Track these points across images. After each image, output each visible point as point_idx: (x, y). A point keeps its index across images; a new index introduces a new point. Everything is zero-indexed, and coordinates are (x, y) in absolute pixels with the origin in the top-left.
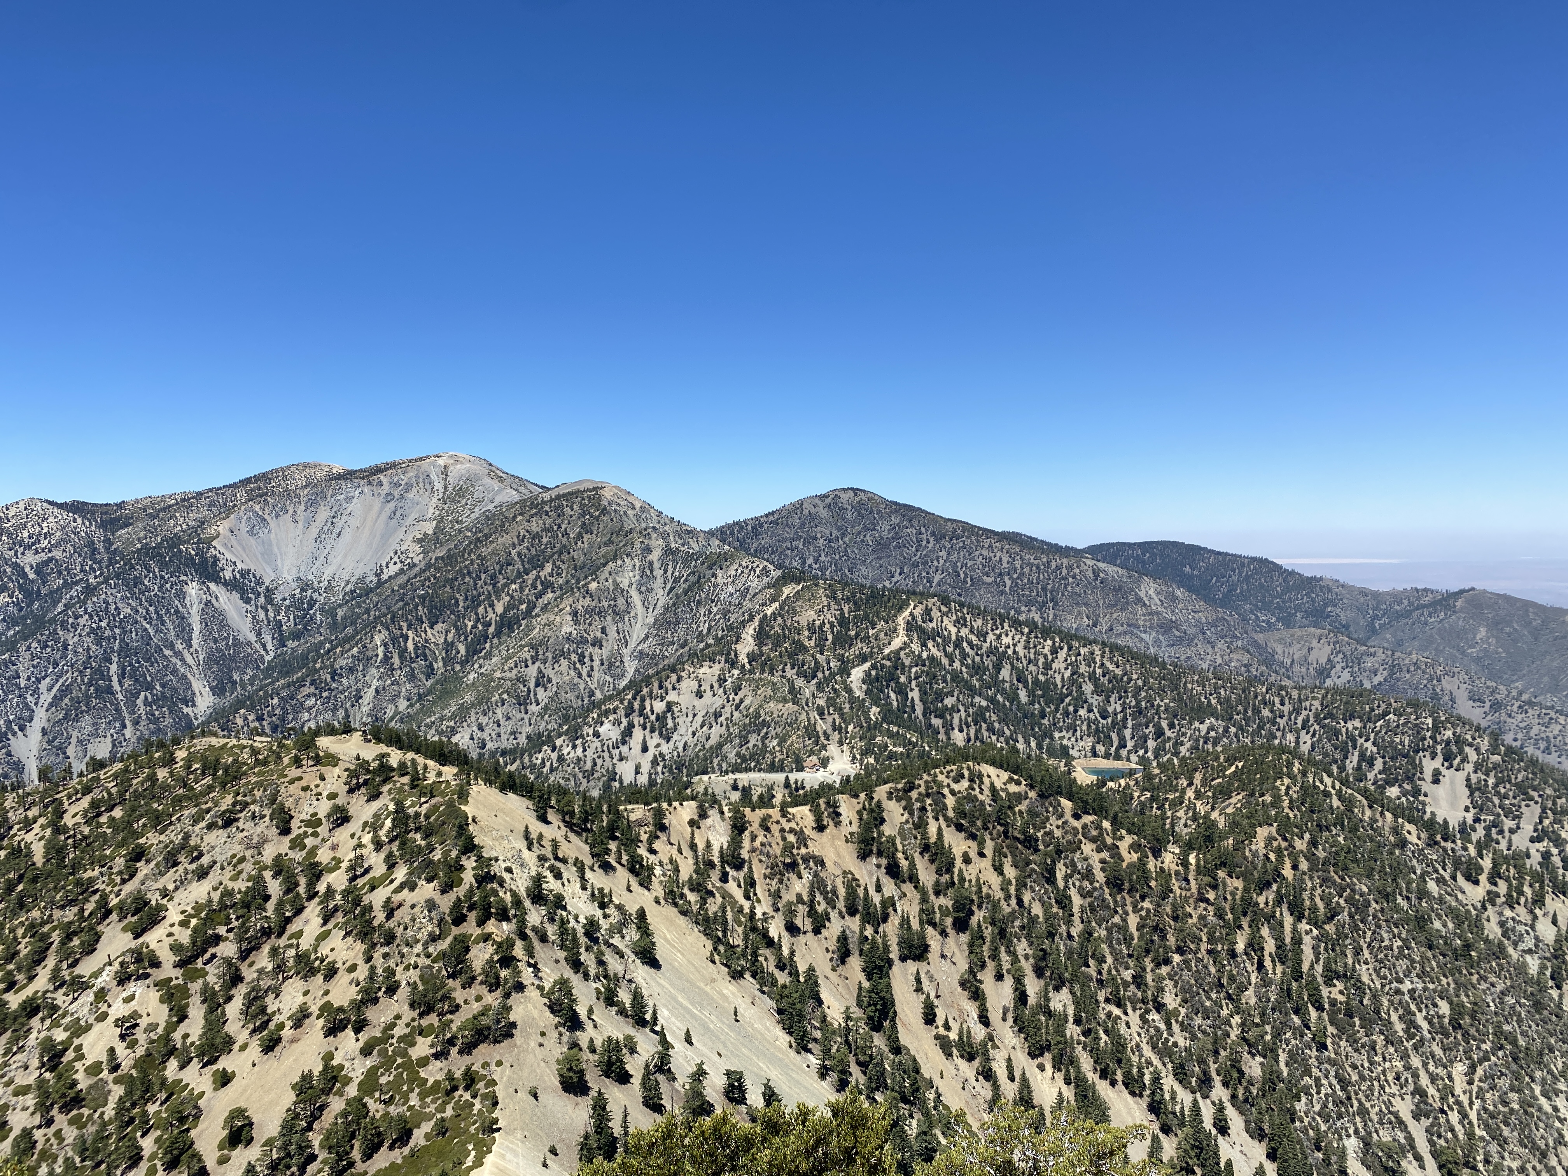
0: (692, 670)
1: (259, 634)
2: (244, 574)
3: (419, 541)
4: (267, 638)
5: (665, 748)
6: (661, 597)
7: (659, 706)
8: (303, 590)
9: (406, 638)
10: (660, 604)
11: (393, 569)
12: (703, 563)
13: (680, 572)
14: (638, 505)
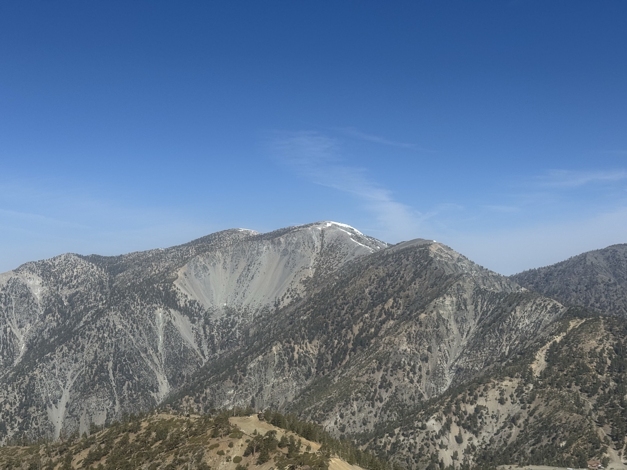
0: (496, 382)
1: (200, 345)
2: (192, 303)
3: (304, 282)
4: (205, 347)
5: (475, 442)
6: (472, 325)
7: (470, 409)
8: (229, 315)
9: (293, 350)
10: (472, 330)
11: (287, 302)
12: (504, 302)
13: (487, 306)
14: (456, 256)
